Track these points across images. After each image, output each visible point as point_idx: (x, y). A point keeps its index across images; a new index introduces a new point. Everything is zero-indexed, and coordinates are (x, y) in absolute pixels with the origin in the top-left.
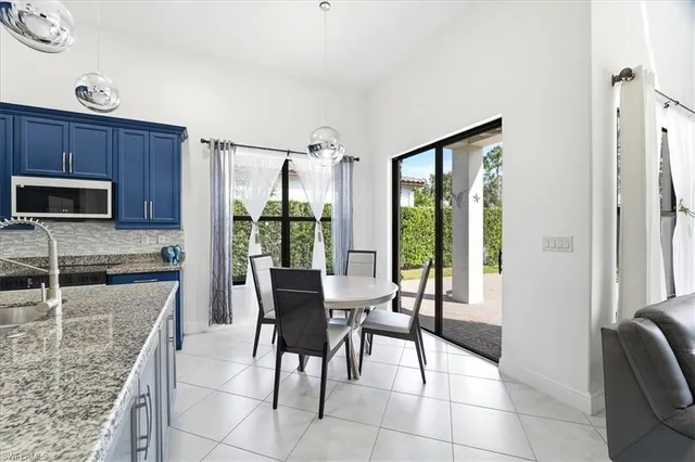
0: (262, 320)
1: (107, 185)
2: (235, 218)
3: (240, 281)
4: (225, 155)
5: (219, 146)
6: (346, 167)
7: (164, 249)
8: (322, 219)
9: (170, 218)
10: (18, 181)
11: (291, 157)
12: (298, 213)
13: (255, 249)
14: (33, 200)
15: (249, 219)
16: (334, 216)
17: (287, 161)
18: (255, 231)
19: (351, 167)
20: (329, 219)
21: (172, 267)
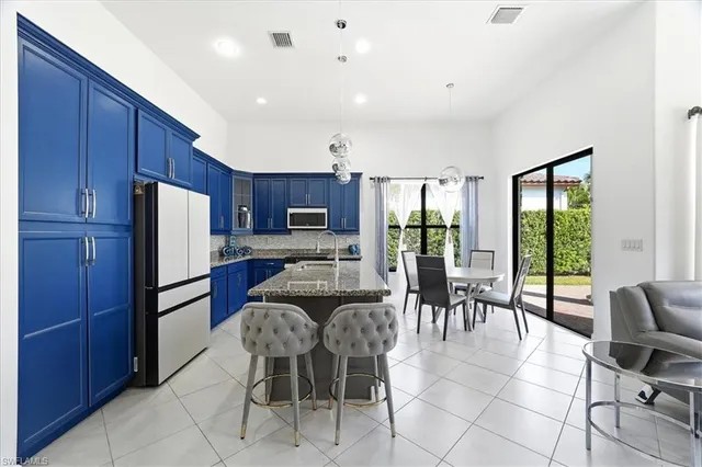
0: (409, 291)
1: (325, 211)
2: (390, 227)
3: (393, 270)
4: (384, 185)
5: (380, 180)
6: (471, 185)
7: (350, 246)
8: (452, 226)
9: (353, 228)
10: (290, 211)
11: (428, 182)
12: (433, 221)
13: (403, 247)
14: (296, 219)
15: (399, 227)
16: (462, 223)
17: (424, 186)
18: (402, 236)
19: (476, 185)
20: (458, 227)
21: (356, 256)
